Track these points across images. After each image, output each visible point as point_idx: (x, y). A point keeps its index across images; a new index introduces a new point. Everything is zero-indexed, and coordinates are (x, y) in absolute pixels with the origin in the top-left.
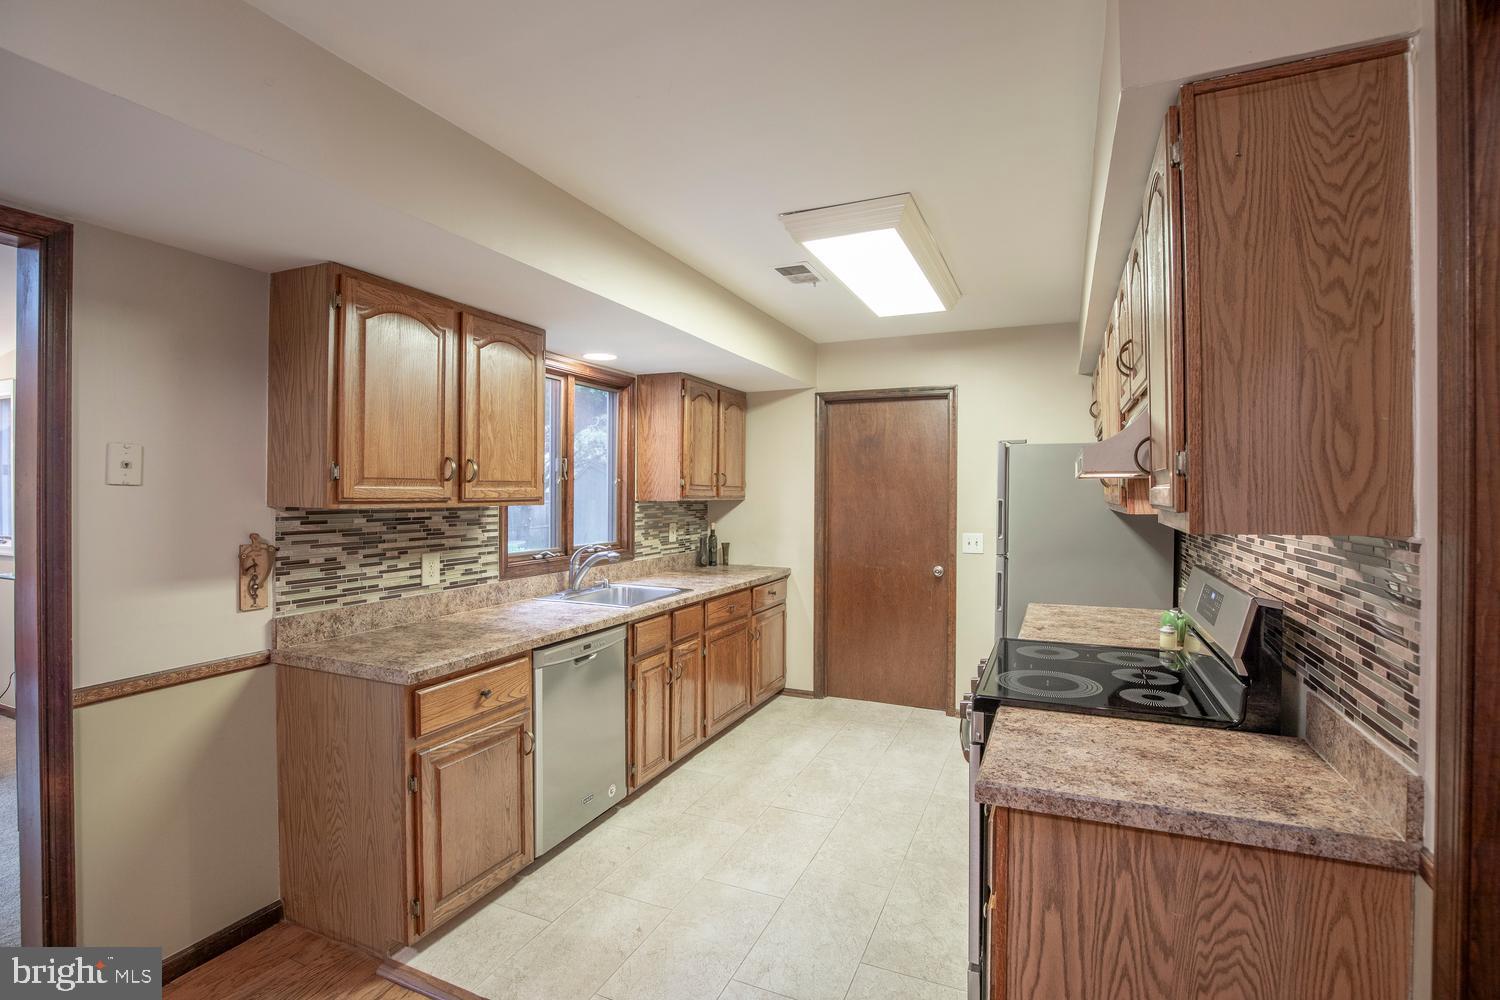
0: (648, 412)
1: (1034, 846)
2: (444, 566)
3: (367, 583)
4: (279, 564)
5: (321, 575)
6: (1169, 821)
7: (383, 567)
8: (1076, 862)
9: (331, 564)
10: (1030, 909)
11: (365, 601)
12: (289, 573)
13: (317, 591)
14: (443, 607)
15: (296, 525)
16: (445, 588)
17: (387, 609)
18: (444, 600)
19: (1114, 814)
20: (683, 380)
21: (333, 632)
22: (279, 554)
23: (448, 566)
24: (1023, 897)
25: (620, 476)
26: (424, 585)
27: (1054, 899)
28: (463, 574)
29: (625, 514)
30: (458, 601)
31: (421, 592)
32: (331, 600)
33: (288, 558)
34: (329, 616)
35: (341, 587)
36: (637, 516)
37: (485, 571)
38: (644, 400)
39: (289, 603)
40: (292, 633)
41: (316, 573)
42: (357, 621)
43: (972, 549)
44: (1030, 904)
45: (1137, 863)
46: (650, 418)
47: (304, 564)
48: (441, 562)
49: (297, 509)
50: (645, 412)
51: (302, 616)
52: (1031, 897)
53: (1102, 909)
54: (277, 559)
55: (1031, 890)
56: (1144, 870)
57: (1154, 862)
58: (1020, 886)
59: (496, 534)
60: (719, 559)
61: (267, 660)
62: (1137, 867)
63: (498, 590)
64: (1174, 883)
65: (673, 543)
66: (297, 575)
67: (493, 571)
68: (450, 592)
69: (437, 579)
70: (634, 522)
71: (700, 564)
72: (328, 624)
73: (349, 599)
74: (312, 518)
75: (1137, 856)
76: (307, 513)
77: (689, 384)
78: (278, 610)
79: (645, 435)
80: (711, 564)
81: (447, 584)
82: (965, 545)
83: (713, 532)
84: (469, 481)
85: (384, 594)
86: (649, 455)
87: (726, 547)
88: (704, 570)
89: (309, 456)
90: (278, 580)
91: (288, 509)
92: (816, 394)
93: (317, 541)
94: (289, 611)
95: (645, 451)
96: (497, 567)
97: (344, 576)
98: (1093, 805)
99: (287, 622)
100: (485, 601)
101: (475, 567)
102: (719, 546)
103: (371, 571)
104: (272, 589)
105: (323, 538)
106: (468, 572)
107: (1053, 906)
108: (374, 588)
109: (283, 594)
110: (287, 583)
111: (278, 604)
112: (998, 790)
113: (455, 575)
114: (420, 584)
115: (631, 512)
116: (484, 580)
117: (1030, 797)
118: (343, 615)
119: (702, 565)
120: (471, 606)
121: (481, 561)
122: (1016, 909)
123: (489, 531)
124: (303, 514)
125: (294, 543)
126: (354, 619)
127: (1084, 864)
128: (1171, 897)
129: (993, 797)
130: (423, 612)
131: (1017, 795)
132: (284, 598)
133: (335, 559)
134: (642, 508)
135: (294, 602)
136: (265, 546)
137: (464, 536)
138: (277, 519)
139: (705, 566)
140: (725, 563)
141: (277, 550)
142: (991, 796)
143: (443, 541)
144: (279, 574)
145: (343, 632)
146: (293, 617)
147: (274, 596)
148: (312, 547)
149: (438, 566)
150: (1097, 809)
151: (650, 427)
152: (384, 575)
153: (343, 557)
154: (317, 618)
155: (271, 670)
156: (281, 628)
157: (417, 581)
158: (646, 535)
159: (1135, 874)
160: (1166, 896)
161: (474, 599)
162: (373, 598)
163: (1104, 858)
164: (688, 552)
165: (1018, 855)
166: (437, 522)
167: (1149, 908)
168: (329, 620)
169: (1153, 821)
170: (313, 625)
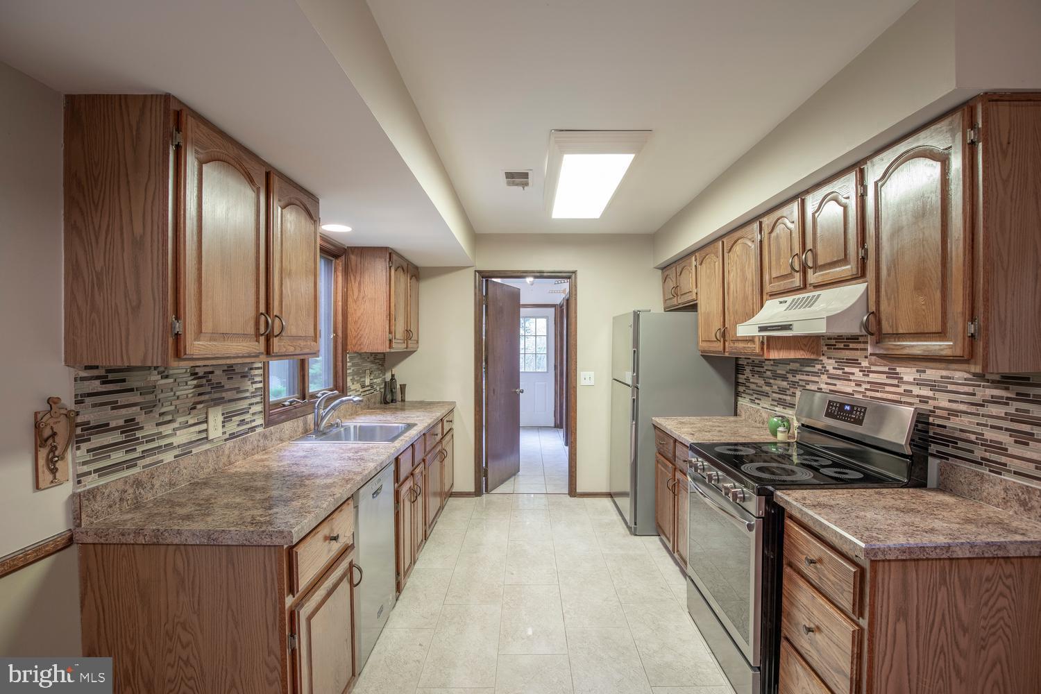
0: (358, 279)
1: (891, 582)
2: (225, 418)
3: (163, 442)
4: (79, 431)
5: (121, 438)
6: (976, 550)
7: (176, 425)
8: (915, 588)
9: (130, 426)
10: (888, 624)
11: (162, 461)
12: (89, 440)
13: (118, 456)
14: (226, 459)
15: (96, 386)
16: (226, 440)
17: (182, 467)
18: (227, 452)
19: (947, 552)
20: (390, 254)
21: (136, 498)
22: (79, 420)
23: (227, 418)
24: (884, 617)
25: (335, 331)
26: (210, 438)
27: (902, 614)
28: (238, 425)
29: (340, 364)
30: (237, 451)
31: (207, 446)
32: (131, 464)
33: (88, 423)
34: (131, 481)
35: (140, 449)
36: (348, 364)
37: (254, 420)
38: (354, 268)
39: (90, 473)
40: (97, 507)
41: (116, 437)
42: (157, 483)
43: (587, 382)
44: (888, 621)
45: (950, 579)
46: (360, 284)
47: (103, 428)
48: (223, 414)
49: (97, 367)
50: (355, 279)
51: (106, 486)
52: (888, 616)
53: (930, 613)
54: (77, 425)
55: (888, 611)
56: (954, 583)
57: (959, 577)
58: (882, 610)
59: (260, 385)
60: (399, 397)
61: (70, 541)
62: (950, 582)
63: (265, 437)
64: (970, 588)
65: (368, 386)
66: (98, 441)
67: (260, 421)
68: (230, 443)
69: (220, 430)
70: (347, 369)
71: (385, 402)
72: (131, 491)
73: (148, 461)
74: (111, 376)
75: (950, 575)
76: (108, 371)
77: (394, 257)
78: (79, 482)
79: (355, 297)
80: (392, 401)
81: (227, 436)
82: (582, 379)
83: (393, 376)
84: (276, 336)
85: (177, 452)
86: (358, 314)
87: (403, 387)
88: (388, 406)
89: (137, 308)
90: (78, 448)
91: (87, 368)
92: (475, 271)
93: (117, 402)
94: (91, 482)
95: (355, 310)
96: (262, 416)
97: (143, 437)
98: (935, 548)
99: (92, 494)
100: (255, 450)
101: (247, 417)
102: (398, 387)
103: (166, 430)
104: (73, 460)
105: (122, 399)
106: (242, 422)
107: (901, 619)
108: (169, 446)
109: (84, 463)
110: (88, 451)
111: (79, 476)
112: (879, 549)
113: (232, 427)
114: (207, 438)
115: (344, 362)
116: (253, 429)
117: (899, 550)
118: (144, 478)
119: (386, 403)
120: (246, 454)
121: (251, 411)
122: (879, 626)
123: (256, 382)
124: (102, 372)
125: (94, 405)
126: (154, 481)
127: (920, 586)
128: (968, 597)
129: (875, 555)
130: (211, 465)
131: (890, 550)
132: (85, 469)
133: (133, 420)
134: (351, 358)
135: (96, 471)
136: (65, 412)
137: (239, 388)
138: (76, 380)
139: (388, 403)
140: (403, 400)
141: (77, 413)
142: (875, 554)
143: (224, 395)
144: (80, 440)
145: (145, 497)
146: (97, 488)
147: (74, 467)
148: (113, 408)
149: (220, 418)
150: (938, 551)
151: (359, 291)
152: (178, 432)
153: (141, 418)
154: (120, 486)
155: (74, 550)
156: (85, 503)
157: (204, 435)
158: (353, 380)
159: (949, 587)
160: (965, 597)
161: (248, 447)
162: (168, 457)
163: (932, 580)
164: (375, 393)
165: (881, 589)
166: (218, 376)
167: (956, 607)
168: (132, 486)
169: (968, 552)
170: (117, 494)
